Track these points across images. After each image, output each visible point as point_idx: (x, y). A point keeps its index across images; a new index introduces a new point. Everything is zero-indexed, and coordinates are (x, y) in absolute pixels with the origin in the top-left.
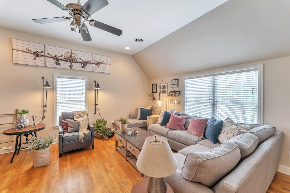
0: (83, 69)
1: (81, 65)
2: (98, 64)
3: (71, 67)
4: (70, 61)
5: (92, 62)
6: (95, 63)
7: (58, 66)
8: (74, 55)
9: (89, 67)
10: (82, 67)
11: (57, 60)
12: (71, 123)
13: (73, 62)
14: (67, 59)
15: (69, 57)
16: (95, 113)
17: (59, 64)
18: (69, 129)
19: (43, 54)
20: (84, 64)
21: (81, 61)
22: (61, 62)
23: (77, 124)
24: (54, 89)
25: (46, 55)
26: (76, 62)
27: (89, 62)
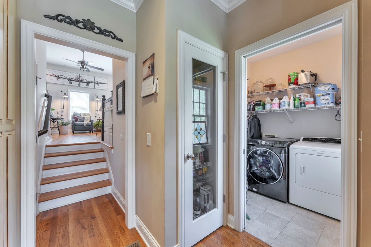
0: (88, 87)
1: (86, 84)
2: (98, 83)
3: (79, 85)
4: (78, 81)
5: (94, 82)
6: (96, 83)
7: (71, 84)
8: (82, 78)
9: (91, 85)
10: (87, 85)
11: (70, 80)
12: (79, 117)
13: (80, 82)
14: (77, 80)
15: (78, 79)
16: (96, 117)
17: (72, 83)
18: (78, 120)
19: (62, 77)
20: (88, 83)
21: (86, 81)
22: (73, 82)
23: (83, 118)
24: (68, 99)
25: (64, 77)
26: (83, 82)
27: (91, 82)
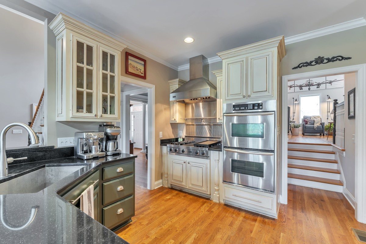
0: (318, 89)
1: (316, 86)
2: (330, 82)
3: (309, 89)
4: (308, 86)
5: (325, 82)
6: (327, 83)
7: (301, 90)
8: (312, 81)
9: (322, 87)
10: (317, 88)
11: (301, 87)
12: (309, 120)
13: (310, 86)
14: (307, 85)
15: (308, 84)
17: (302, 89)
18: (308, 123)
19: (294, 86)
20: (319, 85)
21: (316, 84)
22: (303, 88)
23: (313, 121)
24: (299, 104)
25: (295, 86)
26: (313, 86)
27: (322, 83)
